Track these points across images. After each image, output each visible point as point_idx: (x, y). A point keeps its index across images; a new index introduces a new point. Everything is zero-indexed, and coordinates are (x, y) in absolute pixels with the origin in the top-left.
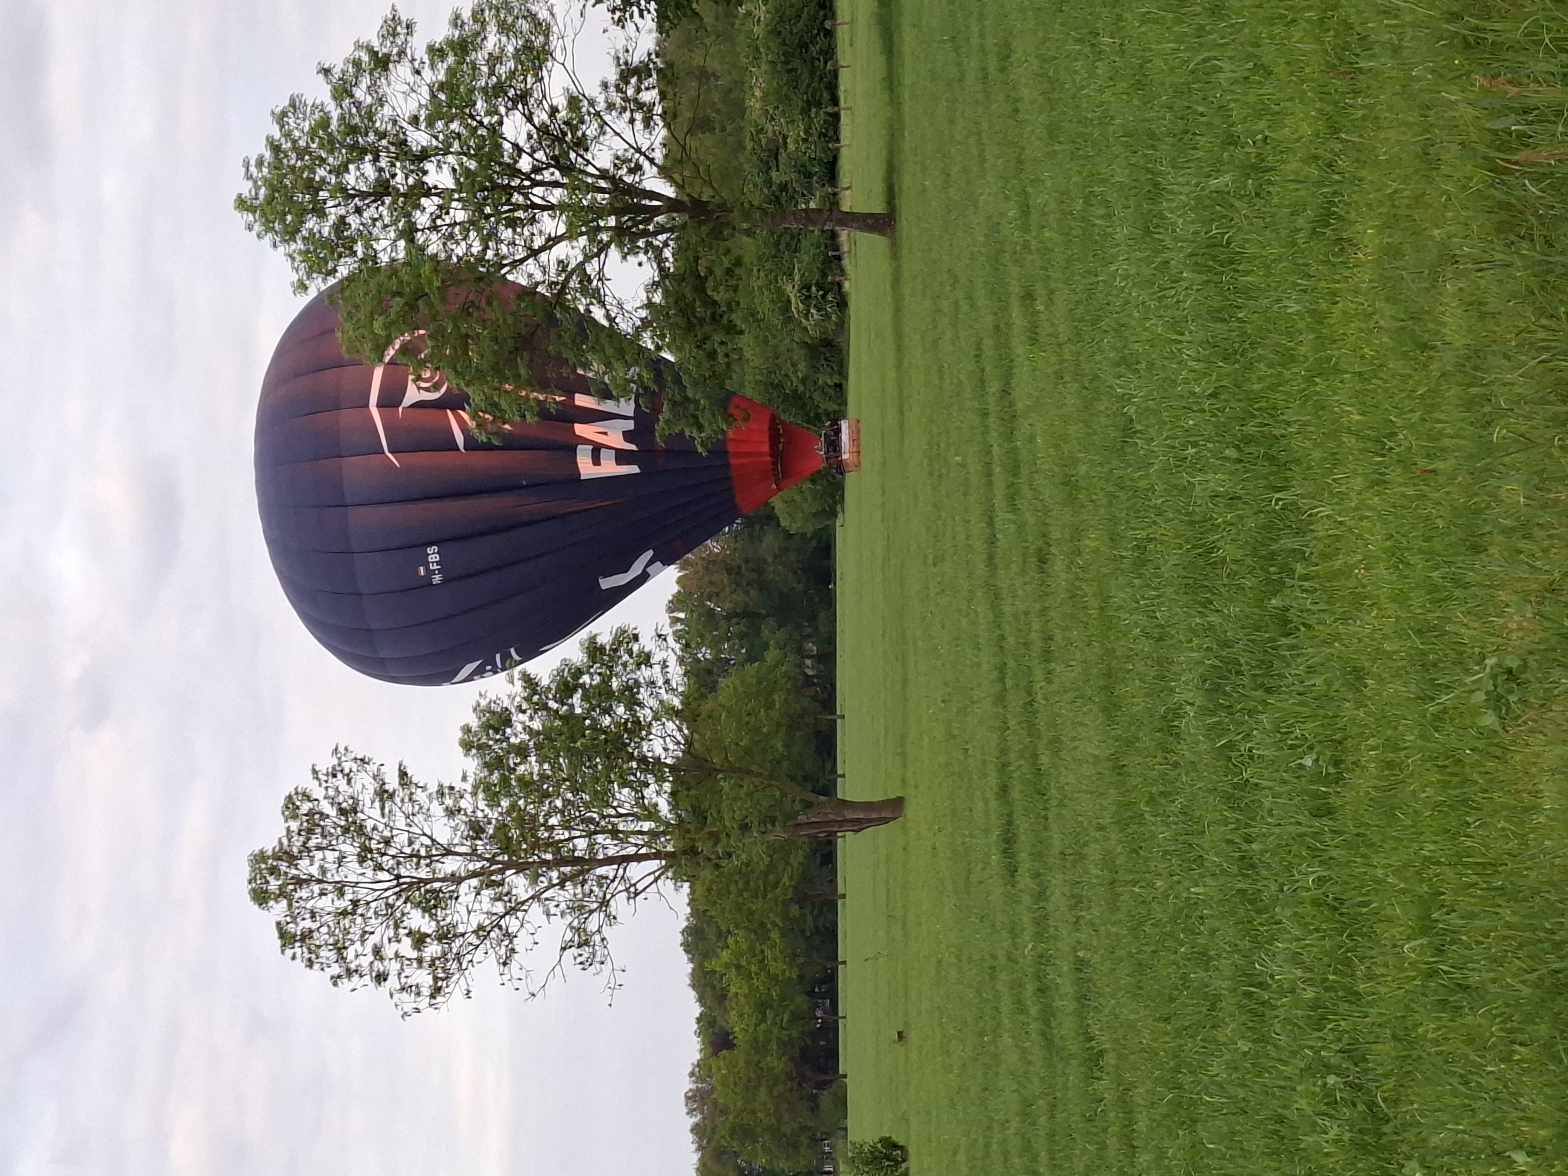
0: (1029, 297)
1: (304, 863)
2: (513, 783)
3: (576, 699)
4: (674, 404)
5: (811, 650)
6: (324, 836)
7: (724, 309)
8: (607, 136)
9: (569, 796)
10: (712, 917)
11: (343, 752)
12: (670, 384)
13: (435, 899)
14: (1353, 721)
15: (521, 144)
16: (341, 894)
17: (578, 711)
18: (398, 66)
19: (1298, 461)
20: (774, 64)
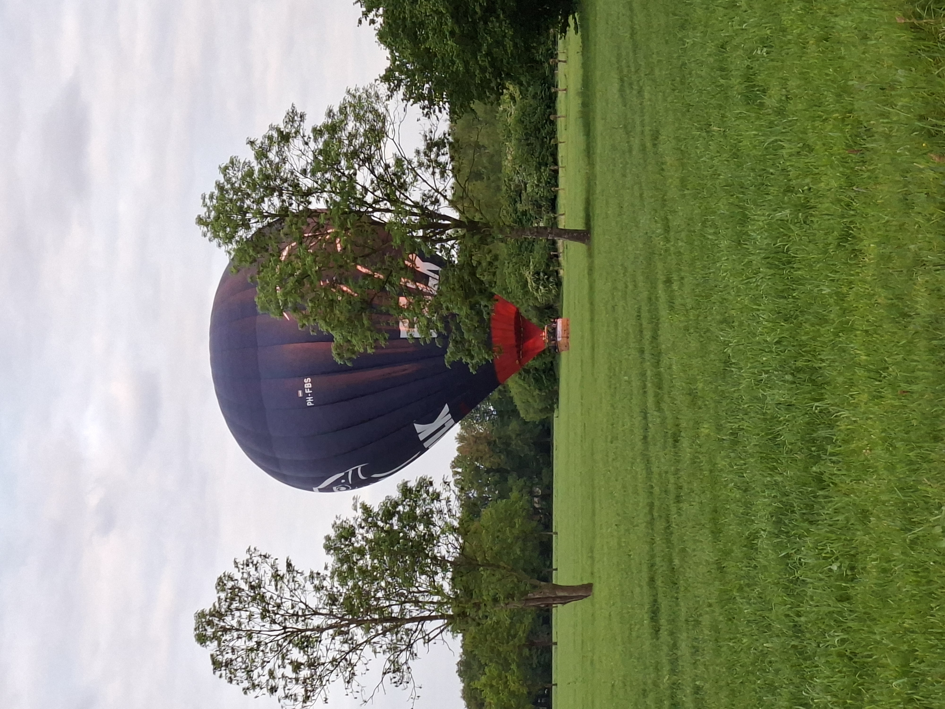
0: (668, 281)
1: (228, 619)
2: (356, 571)
3: (395, 520)
4: (456, 342)
5: (538, 492)
6: (240, 602)
7: (487, 285)
8: (419, 182)
9: (390, 580)
10: (475, 655)
11: (253, 551)
12: (454, 330)
13: (307, 641)
14: (862, 543)
15: (367, 186)
16: (250, 638)
17: (396, 528)
18: (295, 140)
19: (828, 383)
20: (519, 140)
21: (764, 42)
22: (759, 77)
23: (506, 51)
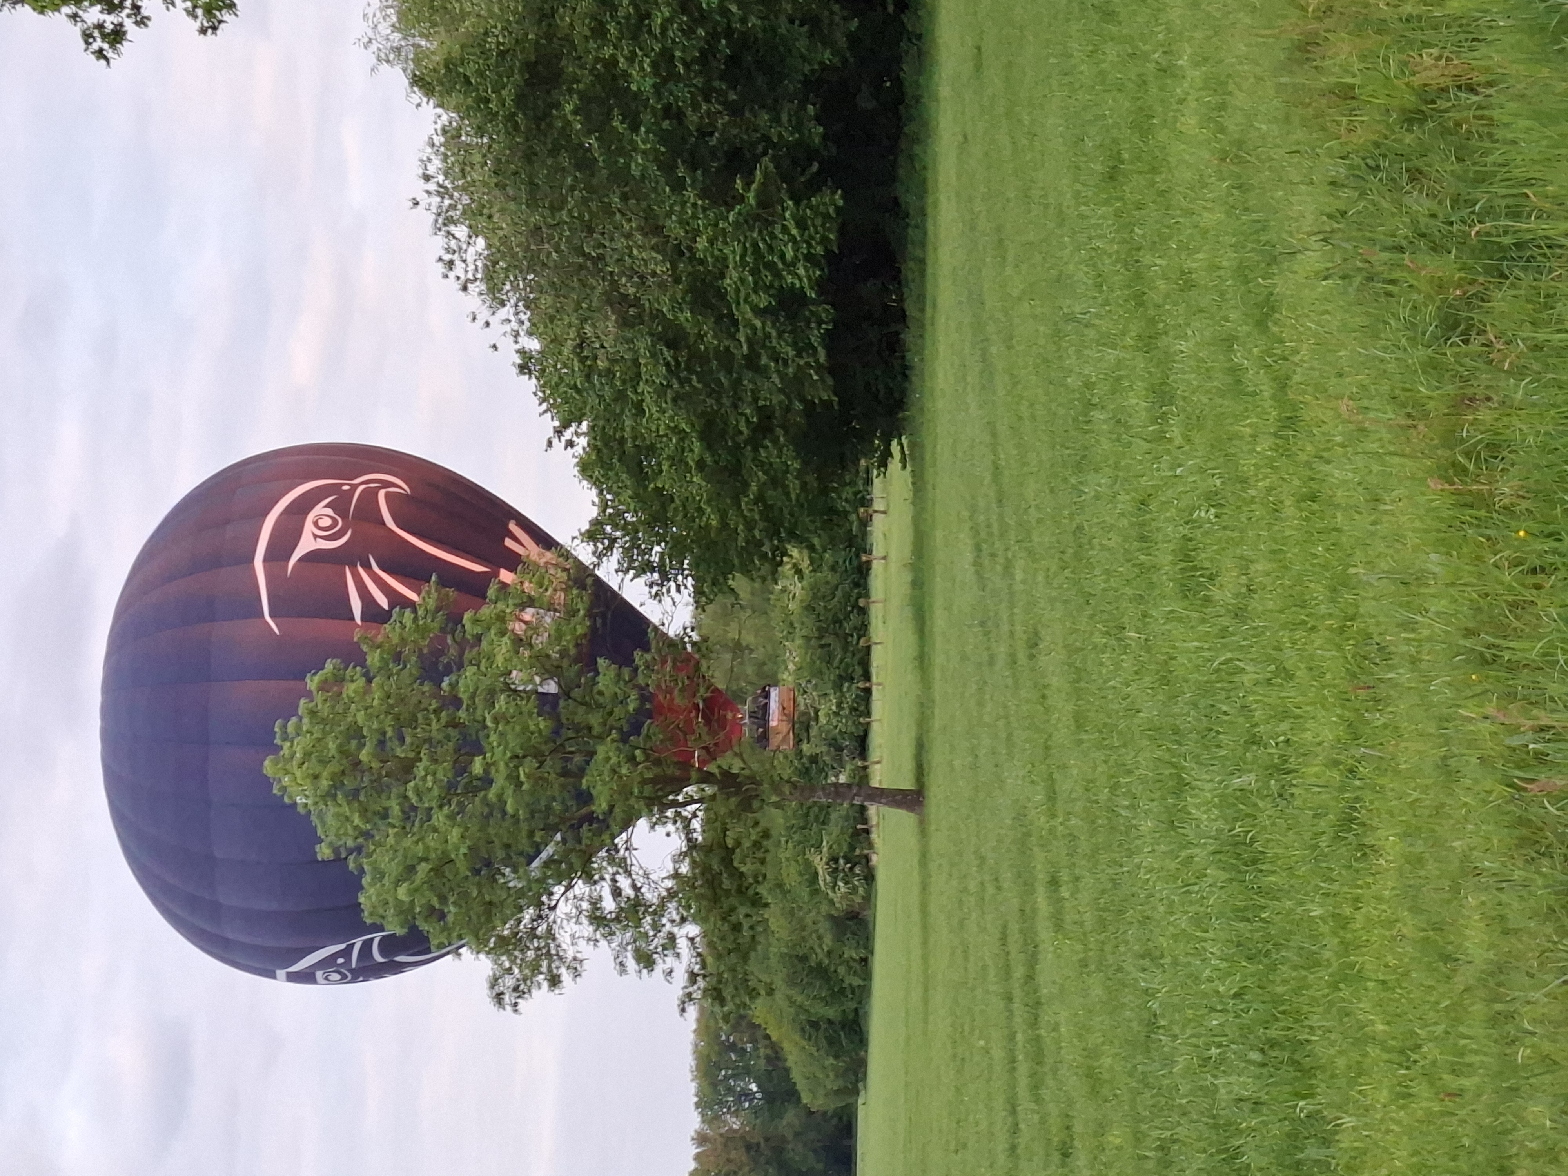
0: (1054, 882)
7: (751, 880)
19: (1321, 1068)
20: (807, 638)
21: (1212, 499)
22: (1203, 555)
23: (787, 494)
